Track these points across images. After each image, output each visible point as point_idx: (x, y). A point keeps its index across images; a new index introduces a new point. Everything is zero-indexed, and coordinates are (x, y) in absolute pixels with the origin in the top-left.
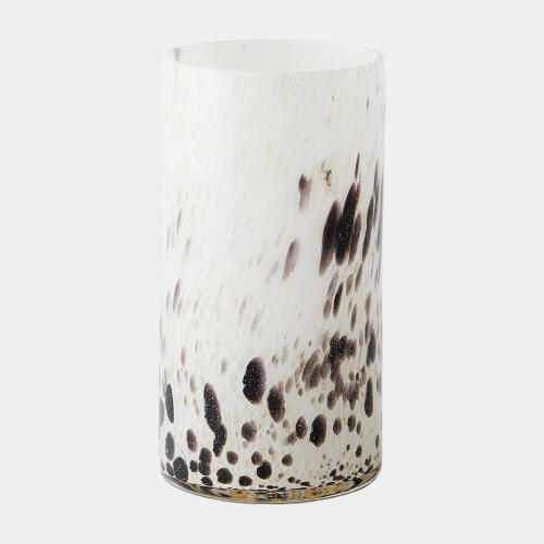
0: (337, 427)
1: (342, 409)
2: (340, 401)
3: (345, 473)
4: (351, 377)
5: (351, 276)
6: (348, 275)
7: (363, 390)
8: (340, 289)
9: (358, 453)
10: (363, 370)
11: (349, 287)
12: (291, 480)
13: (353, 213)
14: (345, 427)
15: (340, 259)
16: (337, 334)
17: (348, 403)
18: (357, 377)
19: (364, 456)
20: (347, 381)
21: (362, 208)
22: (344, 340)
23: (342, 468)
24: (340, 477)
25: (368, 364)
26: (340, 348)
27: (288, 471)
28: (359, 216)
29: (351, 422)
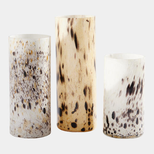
0: (129, 126)
1: (130, 122)
2: (130, 121)
3: (131, 134)
4: (133, 117)
5: (133, 98)
6: (132, 98)
7: (136, 119)
8: (130, 100)
9: (134, 131)
10: (136, 116)
11: (132, 100)
12: (120, 134)
13: (133, 86)
14: (131, 126)
15: (130, 94)
16: (129, 108)
17: (132, 121)
18: (134, 117)
19: (136, 132)
20: (131, 117)
21: (136, 85)
22: (131, 110)
23: (130, 133)
24: (130, 135)
25: (137, 114)
26: (130, 111)
27: (119, 133)
28: (135, 87)
29: (132, 125)
